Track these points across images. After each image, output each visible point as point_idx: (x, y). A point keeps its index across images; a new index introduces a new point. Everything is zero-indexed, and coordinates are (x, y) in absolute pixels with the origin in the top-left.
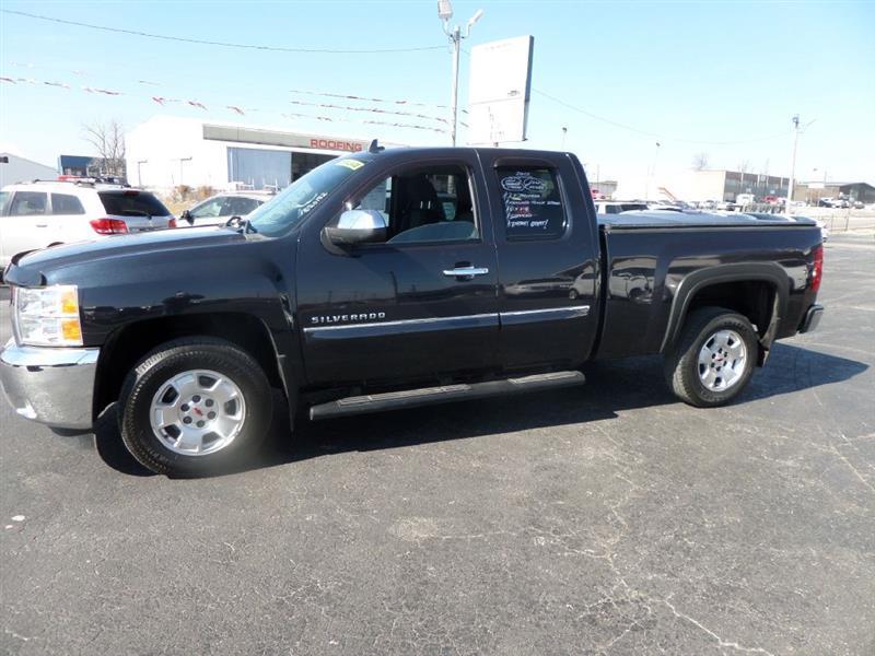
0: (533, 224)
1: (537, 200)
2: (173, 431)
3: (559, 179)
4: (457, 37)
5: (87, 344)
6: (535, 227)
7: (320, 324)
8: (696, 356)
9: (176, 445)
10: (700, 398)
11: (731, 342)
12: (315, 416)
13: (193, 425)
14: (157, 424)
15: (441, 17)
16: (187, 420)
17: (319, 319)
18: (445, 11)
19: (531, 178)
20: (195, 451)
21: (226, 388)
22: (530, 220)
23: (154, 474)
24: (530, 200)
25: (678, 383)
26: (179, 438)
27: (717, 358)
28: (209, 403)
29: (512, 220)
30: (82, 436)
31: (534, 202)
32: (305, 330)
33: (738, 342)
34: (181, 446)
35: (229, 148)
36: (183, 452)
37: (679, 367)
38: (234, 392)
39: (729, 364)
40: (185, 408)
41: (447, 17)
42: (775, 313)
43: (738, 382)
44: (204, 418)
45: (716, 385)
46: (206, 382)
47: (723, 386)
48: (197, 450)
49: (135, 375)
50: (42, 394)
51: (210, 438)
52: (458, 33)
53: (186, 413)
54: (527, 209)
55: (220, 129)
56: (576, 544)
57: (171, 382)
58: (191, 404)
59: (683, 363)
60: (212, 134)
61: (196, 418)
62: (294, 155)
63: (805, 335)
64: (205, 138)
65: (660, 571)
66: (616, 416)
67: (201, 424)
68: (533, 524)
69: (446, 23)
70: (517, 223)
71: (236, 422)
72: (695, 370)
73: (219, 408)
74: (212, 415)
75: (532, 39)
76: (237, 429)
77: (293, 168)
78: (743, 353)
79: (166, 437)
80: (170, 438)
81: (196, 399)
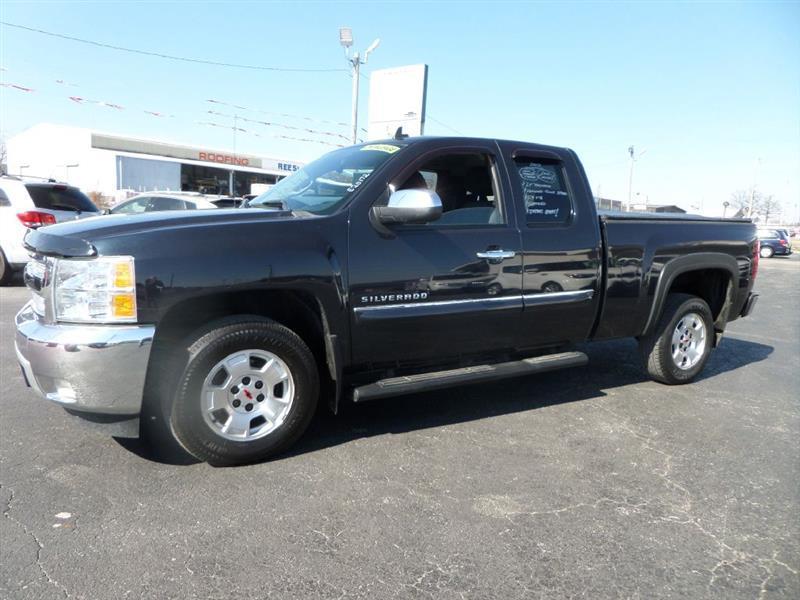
0: (548, 212)
1: (550, 190)
2: (221, 416)
3: (564, 171)
4: (357, 62)
5: (142, 322)
6: (549, 215)
7: (369, 303)
8: (670, 338)
9: (224, 429)
10: (671, 376)
11: (695, 325)
12: (360, 398)
13: (242, 409)
14: (207, 407)
15: (342, 43)
16: (237, 404)
17: (369, 299)
18: (347, 38)
19: (542, 169)
20: (243, 437)
21: (276, 369)
22: (544, 208)
23: (201, 462)
24: (544, 189)
25: (654, 362)
26: (228, 423)
27: (684, 339)
28: (259, 385)
29: (530, 208)
30: (123, 423)
31: (547, 191)
32: (355, 309)
33: (700, 325)
34: (230, 431)
35: (118, 157)
36: (231, 437)
37: (656, 347)
38: (284, 373)
39: (693, 344)
40: (235, 390)
41: (348, 45)
42: (728, 298)
43: (699, 362)
44: (254, 400)
45: (683, 364)
46: (257, 363)
47: (689, 364)
48: (244, 436)
49: (188, 355)
50: (78, 374)
51: (259, 421)
52: (358, 59)
53: (236, 396)
54: (541, 198)
55: (108, 140)
56: (658, 513)
57: (224, 362)
58: (241, 386)
59: (661, 344)
60: (99, 143)
61: (245, 401)
62: (184, 166)
63: (746, 318)
64: (93, 147)
65: (750, 531)
66: (605, 394)
67: (249, 407)
68: (605, 495)
69: (347, 50)
70: (534, 211)
71: (285, 405)
72: (668, 349)
73: (269, 391)
74: (261, 398)
75: (427, 67)
76: (286, 411)
77: (182, 179)
78: (703, 335)
79: (214, 422)
80: (218, 424)
81: (246, 381)
